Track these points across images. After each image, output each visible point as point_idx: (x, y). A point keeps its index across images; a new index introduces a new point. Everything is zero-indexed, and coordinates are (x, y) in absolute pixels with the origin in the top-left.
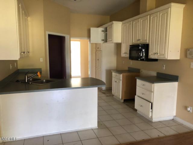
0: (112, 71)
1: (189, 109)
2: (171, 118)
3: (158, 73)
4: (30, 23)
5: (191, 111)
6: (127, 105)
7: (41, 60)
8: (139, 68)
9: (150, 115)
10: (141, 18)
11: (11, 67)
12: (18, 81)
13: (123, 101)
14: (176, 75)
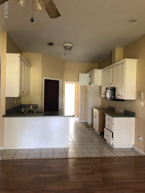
0: (93, 108)
1: (140, 139)
2: (132, 147)
3: (125, 111)
4: (32, 72)
5: (142, 140)
6: (102, 137)
7: (38, 98)
8: (114, 107)
9: (112, 143)
10: (112, 67)
11: (15, 102)
12: (18, 111)
13: (99, 133)
14: (134, 112)
